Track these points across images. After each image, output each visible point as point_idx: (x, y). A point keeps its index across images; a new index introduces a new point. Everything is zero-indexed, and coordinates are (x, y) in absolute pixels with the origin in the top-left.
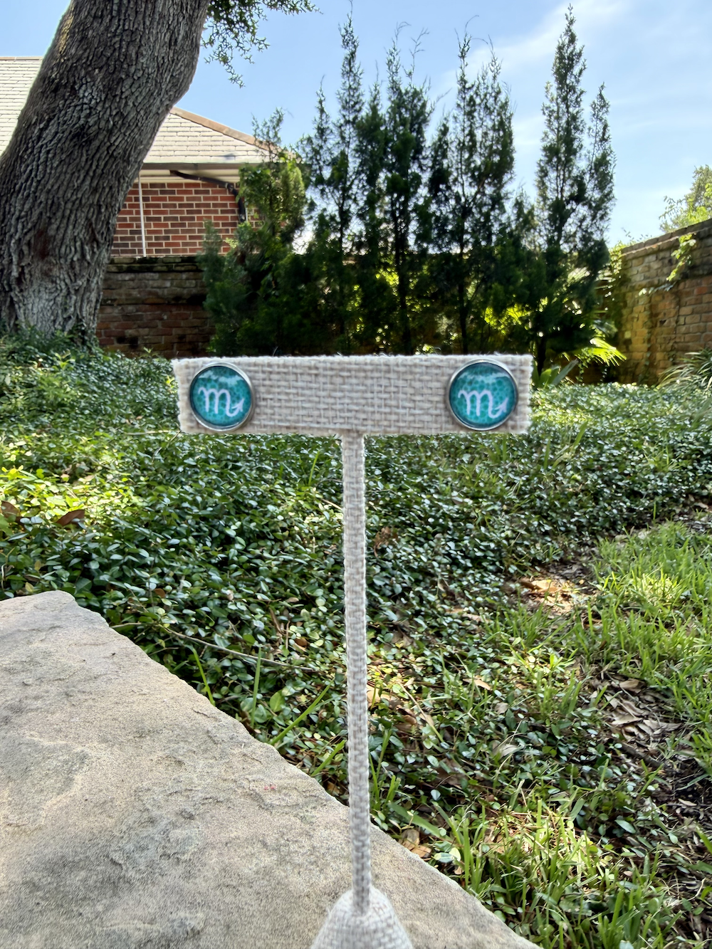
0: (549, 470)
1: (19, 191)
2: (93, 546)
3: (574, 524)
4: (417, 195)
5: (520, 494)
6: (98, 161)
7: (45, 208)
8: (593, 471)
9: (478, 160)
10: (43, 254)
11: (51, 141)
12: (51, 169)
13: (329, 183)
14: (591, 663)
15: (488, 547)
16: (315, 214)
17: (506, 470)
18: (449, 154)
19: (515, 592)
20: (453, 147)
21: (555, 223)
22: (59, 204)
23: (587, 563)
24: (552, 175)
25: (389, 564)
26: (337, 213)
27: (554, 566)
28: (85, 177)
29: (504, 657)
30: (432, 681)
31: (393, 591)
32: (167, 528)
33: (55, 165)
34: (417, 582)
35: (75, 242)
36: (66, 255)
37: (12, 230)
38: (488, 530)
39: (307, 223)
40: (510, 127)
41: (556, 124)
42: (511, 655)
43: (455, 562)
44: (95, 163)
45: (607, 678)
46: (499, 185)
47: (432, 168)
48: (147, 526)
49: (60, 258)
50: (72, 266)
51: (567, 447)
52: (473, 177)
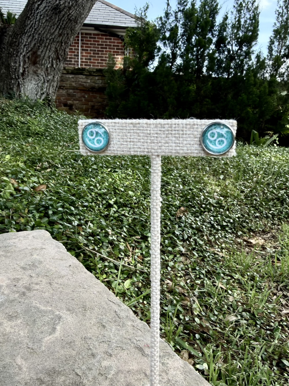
0: (261, 187)
1: (26, 33)
2: (50, 202)
3: (271, 214)
4: (210, 48)
5: (246, 197)
6: (63, 21)
7: (37, 42)
8: (283, 189)
10: (34, 63)
11: (42, 10)
12: (42, 23)
13: (168, 39)
14: (274, 282)
15: (229, 221)
16: (160, 54)
17: (240, 185)
19: (240, 244)
20: (230, 26)
21: (275, 67)
22: (44, 40)
23: (275, 233)
25: (183, 225)
26: (171, 54)
27: (259, 233)
28: (56, 28)
29: (233, 274)
30: (199, 282)
31: (183, 237)
32: (83, 197)
33: (43, 22)
34: (195, 234)
35: (49, 58)
36: (45, 64)
37: (22, 51)
38: (230, 213)
39: (156, 57)
40: (258, 18)
41: (281, 19)
42: (236, 274)
43: (213, 226)
44: (62, 22)
45: (281, 290)
47: (218, 36)
48: (73, 195)
49: (42, 65)
50: (47, 70)
51: (270, 176)
52: (237, 41)
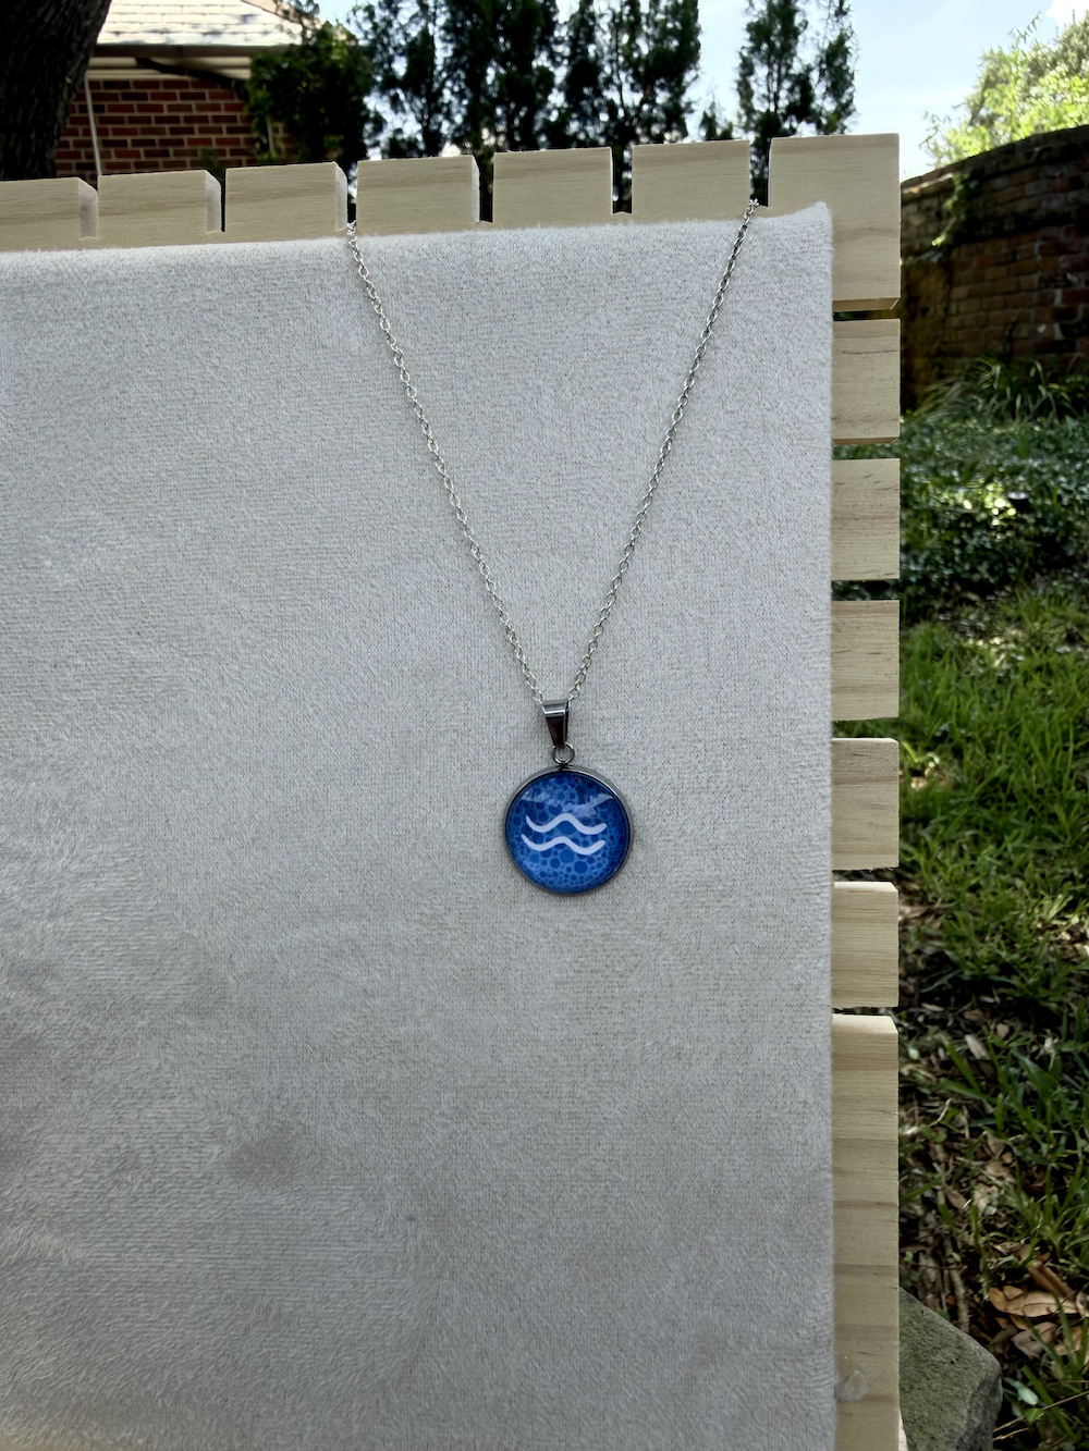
4: (549, 106)
9: (645, 47)
13: (405, 84)
16: (384, 137)
18: (598, 34)
20: (604, 23)
24: (761, 71)
26: (420, 137)
39: (370, 152)
46: (678, 90)
47: (570, 59)
52: (636, 75)
